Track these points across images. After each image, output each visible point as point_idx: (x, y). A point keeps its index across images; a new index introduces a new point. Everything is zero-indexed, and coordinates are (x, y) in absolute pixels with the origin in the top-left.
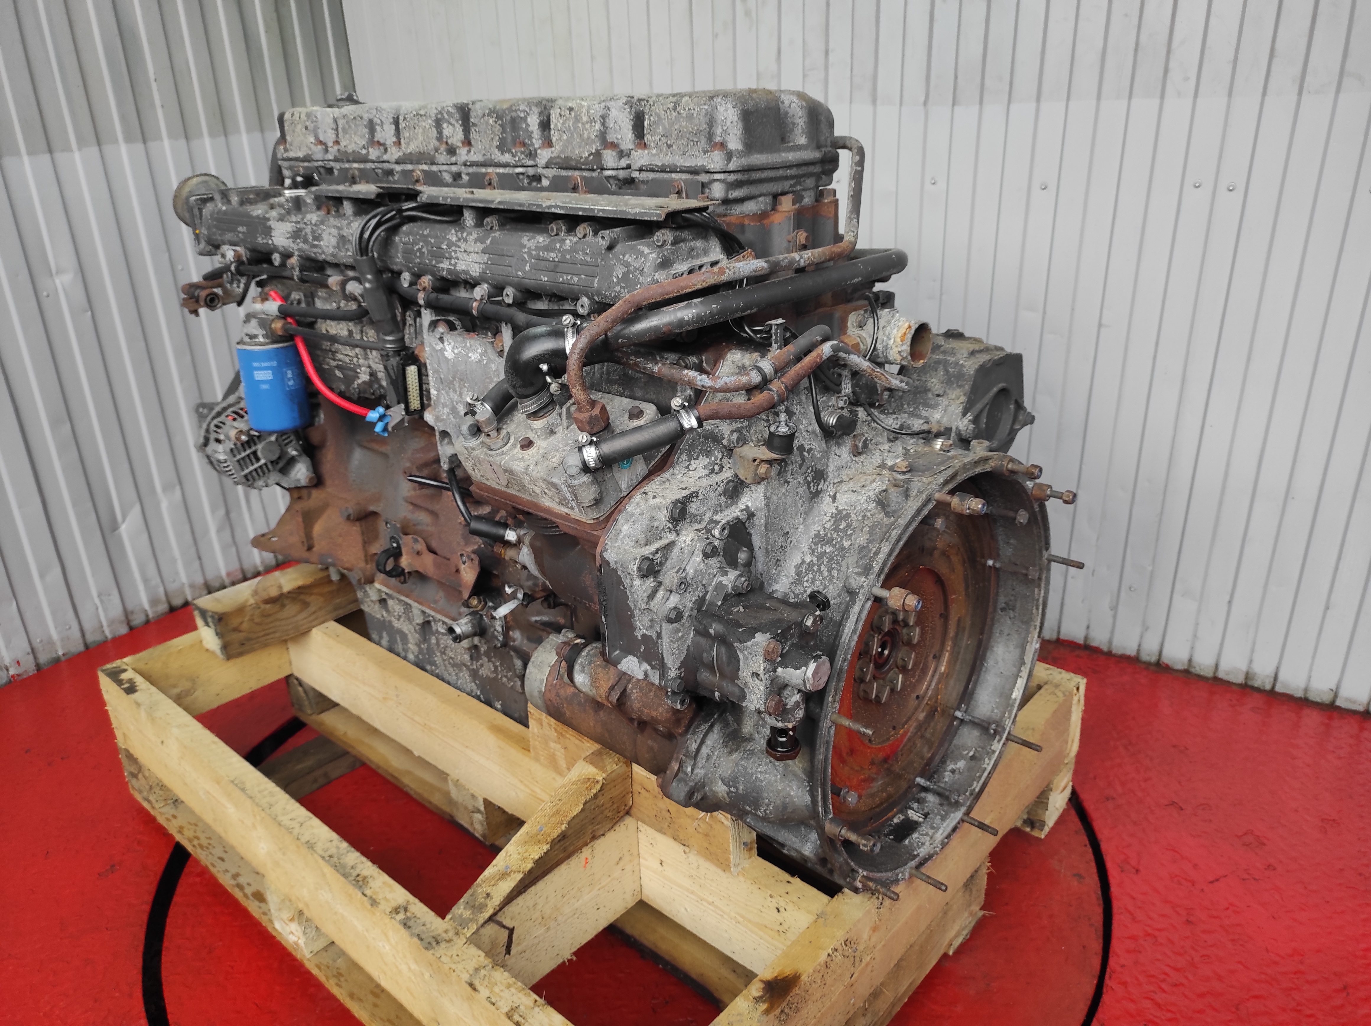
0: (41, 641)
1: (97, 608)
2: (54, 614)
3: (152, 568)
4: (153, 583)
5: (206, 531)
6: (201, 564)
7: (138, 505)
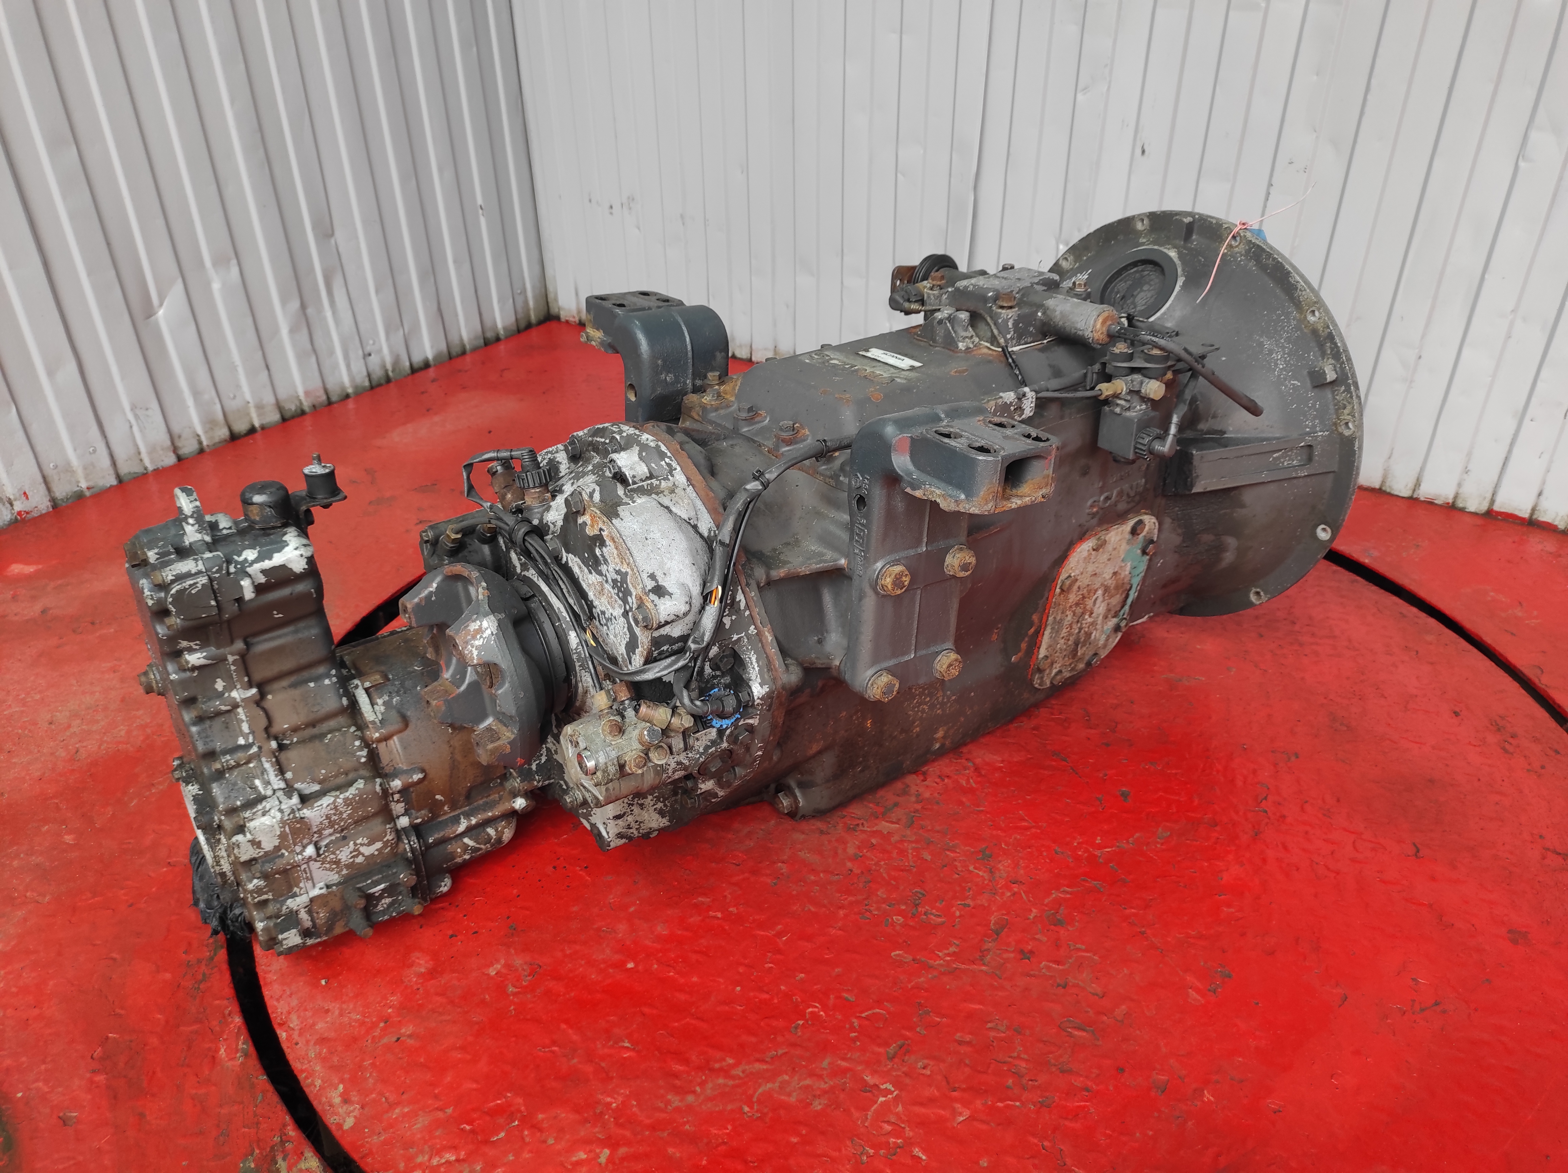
0: (56, 467)
1: (131, 427)
2: (71, 428)
3: (203, 373)
4: (206, 397)
5: (276, 331)
6: (270, 375)
7: (180, 280)
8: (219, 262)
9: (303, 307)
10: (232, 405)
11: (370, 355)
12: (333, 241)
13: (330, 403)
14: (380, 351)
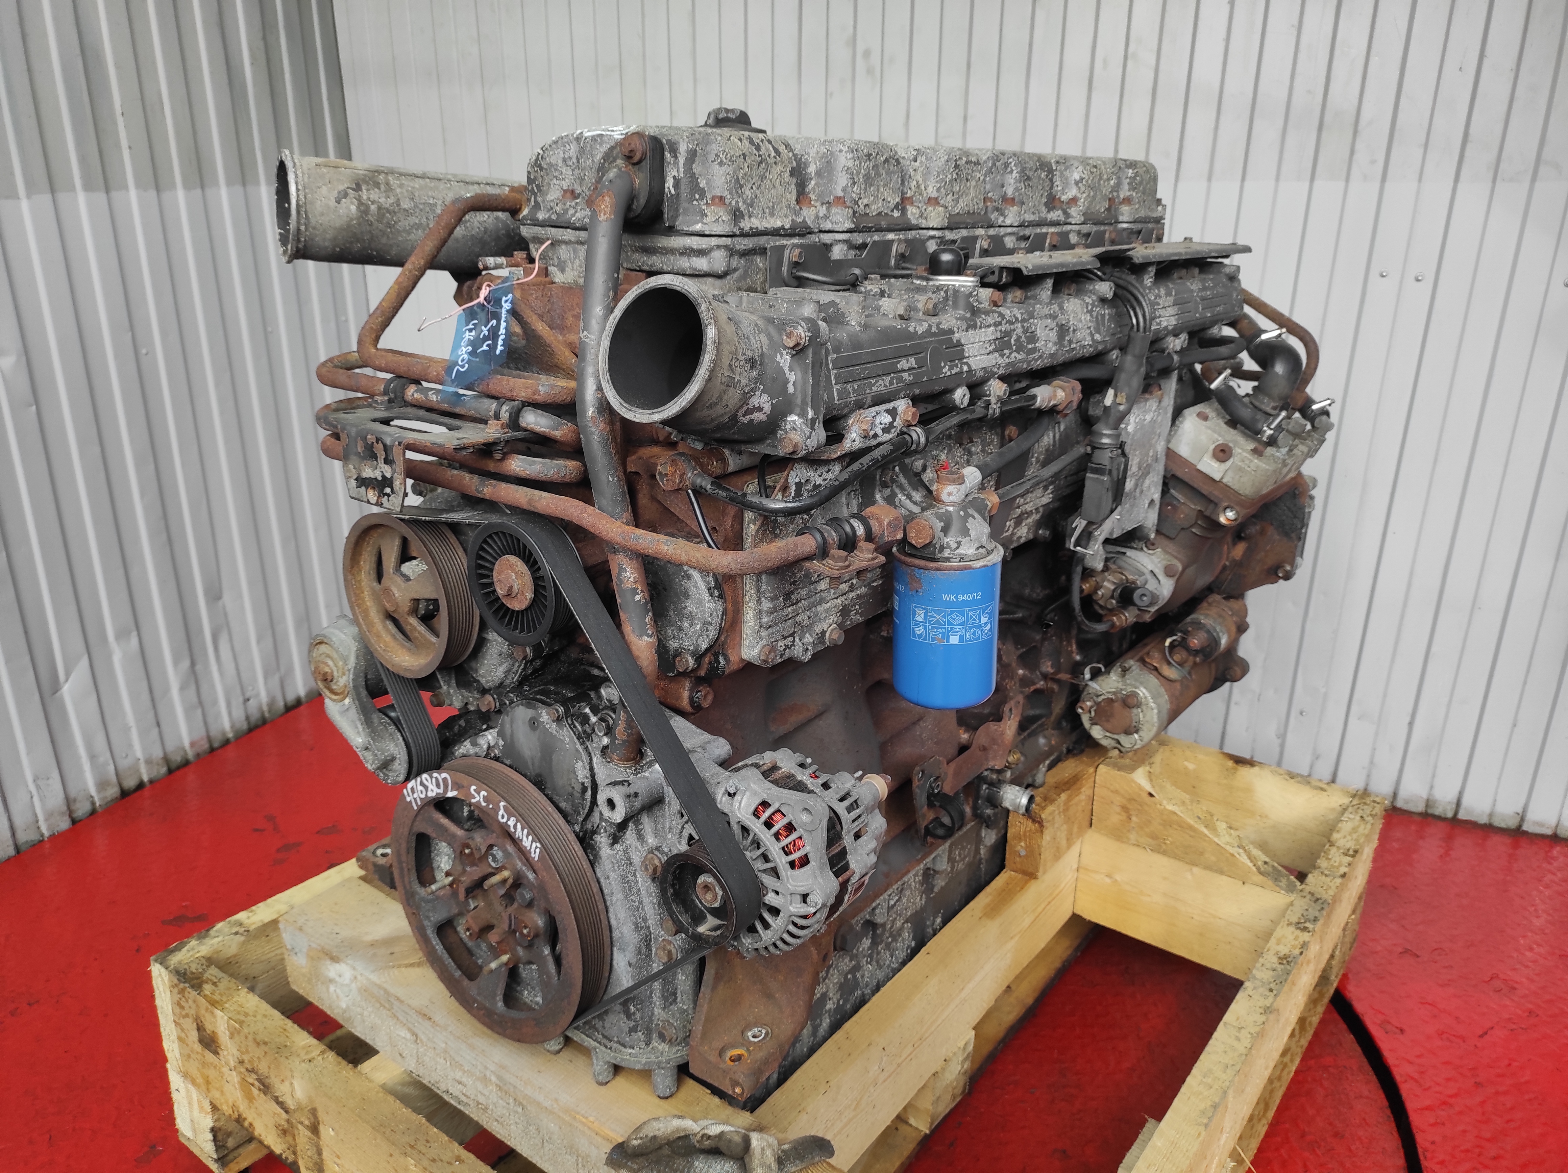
1: (32, 797)
3: (100, 739)
4: (102, 759)
5: (167, 690)
6: (160, 733)
7: (86, 657)
8: (121, 635)
9: (193, 664)
10: (123, 764)
11: (248, 700)
12: (220, 603)
13: (212, 750)
14: (258, 695)
